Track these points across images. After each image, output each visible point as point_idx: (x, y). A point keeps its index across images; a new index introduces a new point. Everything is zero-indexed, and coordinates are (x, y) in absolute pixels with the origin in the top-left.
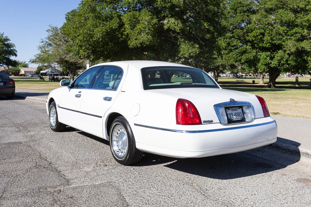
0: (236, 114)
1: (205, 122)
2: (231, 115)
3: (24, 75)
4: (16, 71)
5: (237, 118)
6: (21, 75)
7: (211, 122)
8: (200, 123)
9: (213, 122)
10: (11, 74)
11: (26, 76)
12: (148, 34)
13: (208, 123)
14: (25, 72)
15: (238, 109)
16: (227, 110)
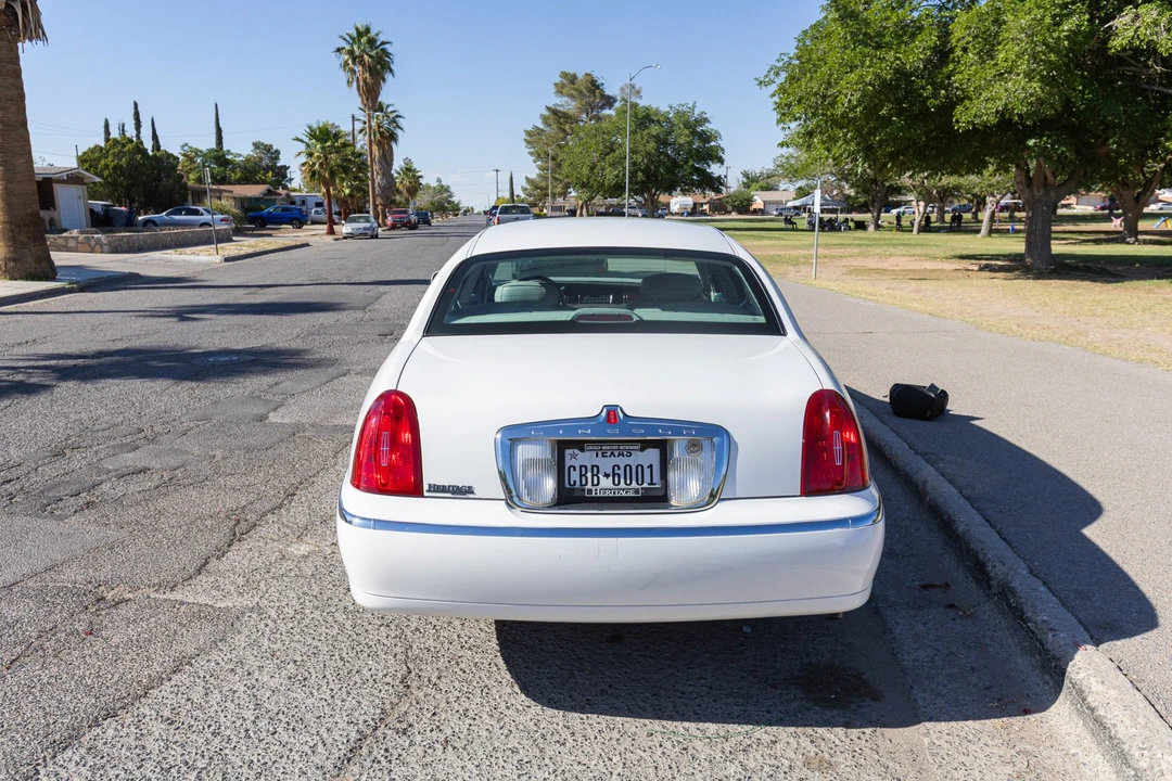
1: (435, 489)
2: (589, 475)
3: (762, 211)
4: (742, 202)
5: (622, 485)
6: (755, 212)
8: (415, 490)
9: (472, 493)
10: (729, 208)
11: (768, 214)
12: (1029, 75)
13: (451, 495)
14: (765, 203)
15: (642, 450)
16: (568, 452)
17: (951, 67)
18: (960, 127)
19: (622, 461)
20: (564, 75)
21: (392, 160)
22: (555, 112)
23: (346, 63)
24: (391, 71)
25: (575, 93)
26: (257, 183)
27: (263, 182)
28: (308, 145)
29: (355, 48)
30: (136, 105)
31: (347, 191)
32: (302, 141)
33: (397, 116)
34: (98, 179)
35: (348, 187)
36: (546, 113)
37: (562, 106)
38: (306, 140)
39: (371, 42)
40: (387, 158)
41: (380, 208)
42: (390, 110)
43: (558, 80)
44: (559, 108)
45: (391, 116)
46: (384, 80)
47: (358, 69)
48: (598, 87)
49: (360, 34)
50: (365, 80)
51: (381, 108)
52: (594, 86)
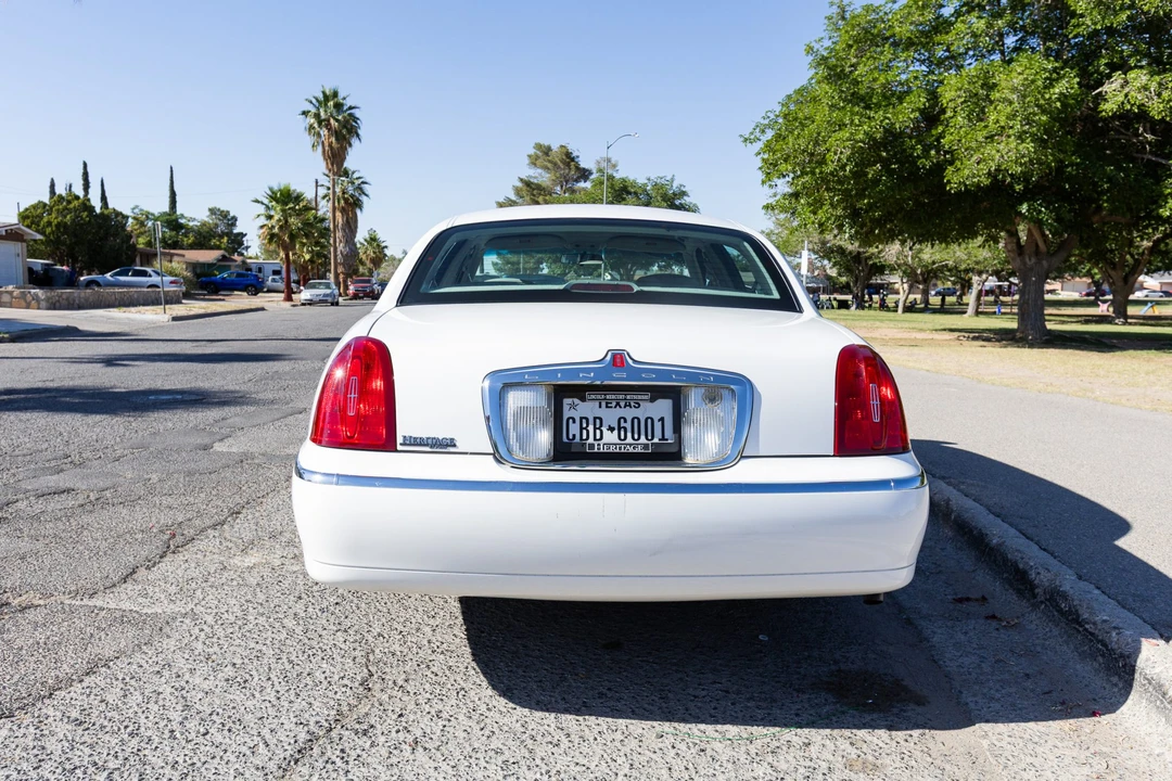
0: (628, 425)
1: (415, 443)
2: (591, 428)
7: (443, 446)
8: (386, 442)
9: (455, 446)
12: (1021, 137)
13: (428, 449)
15: (652, 400)
16: (567, 401)
17: (940, 129)
18: (951, 188)
19: (629, 413)
20: (539, 146)
21: (356, 227)
22: (528, 184)
23: (311, 127)
24: (358, 135)
25: (549, 165)
26: (212, 248)
27: (218, 248)
28: (267, 207)
29: (322, 111)
30: (85, 165)
31: (307, 257)
32: (262, 203)
33: (363, 183)
34: (39, 237)
35: (308, 252)
36: (519, 184)
37: (535, 178)
38: (266, 201)
39: (338, 106)
40: (351, 226)
41: (341, 276)
42: (355, 176)
43: (532, 151)
44: (532, 180)
45: (357, 182)
46: (350, 145)
47: (324, 132)
48: (573, 160)
49: (326, 98)
50: (330, 145)
51: (346, 173)
52: (569, 158)
